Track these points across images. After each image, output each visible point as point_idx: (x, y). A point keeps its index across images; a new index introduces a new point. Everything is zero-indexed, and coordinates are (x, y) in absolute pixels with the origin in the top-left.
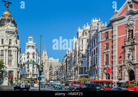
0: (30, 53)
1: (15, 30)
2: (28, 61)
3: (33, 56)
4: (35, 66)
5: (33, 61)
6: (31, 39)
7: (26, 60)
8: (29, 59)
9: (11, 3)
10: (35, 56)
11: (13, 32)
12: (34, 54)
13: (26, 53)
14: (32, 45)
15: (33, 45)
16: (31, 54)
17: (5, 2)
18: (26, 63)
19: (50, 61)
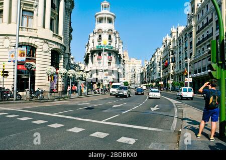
3: (110, 36)
6: (105, 5)
7: (96, 44)
8: (102, 42)
10: (112, 37)
12: (112, 33)
13: (97, 31)
14: (107, 16)
15: (110, 16)
16: (105, 32)
18: (96, 49)
19: (131, 62)
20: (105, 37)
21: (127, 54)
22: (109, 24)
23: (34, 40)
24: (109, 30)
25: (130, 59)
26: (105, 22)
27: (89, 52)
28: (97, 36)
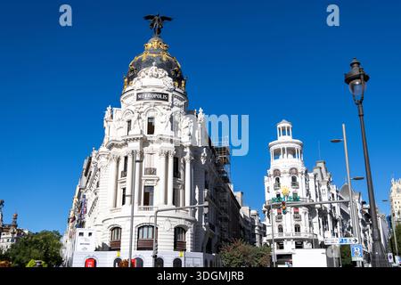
0: (282, 171)
1: (166, 88)
2: (278, 196)
3: (294, 179)
4: (302, 211)
5: (295, 194)
7: (273, 194)
8: (280, 191)
9: (169, 19)
10: (298, 180)
11: (162, 94)
12: (297, 173)
13: (272, 173)
14: (286, 146)
15: (292, 145)
16: (285, 172)
17: (152, 17)
18: (271, 203)
20: (286, 181)
22: (292, 160)
24: (292, 169)
26: (284, 156)
28: (273, 181)
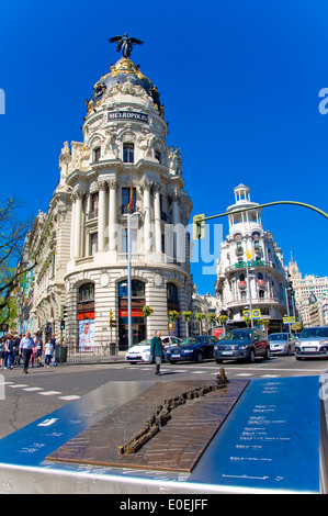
0: (244, 235)
1: (146, 108)
3: (256, 244)
5: (258, 259)
6: (243, 193)
10: (261, 244)
12: (259, 238)
13: (232, 238)
17: (119, 38)
18: (234, 268)
19: (307, 284)
20: (248, 246)
21: (296, 268)
22: (252, 224)
23: (141, 271)
24: (254, 233)
25: (303, 277)
26: (245, 220)
27: (223, 276)
28: (234, 247)
